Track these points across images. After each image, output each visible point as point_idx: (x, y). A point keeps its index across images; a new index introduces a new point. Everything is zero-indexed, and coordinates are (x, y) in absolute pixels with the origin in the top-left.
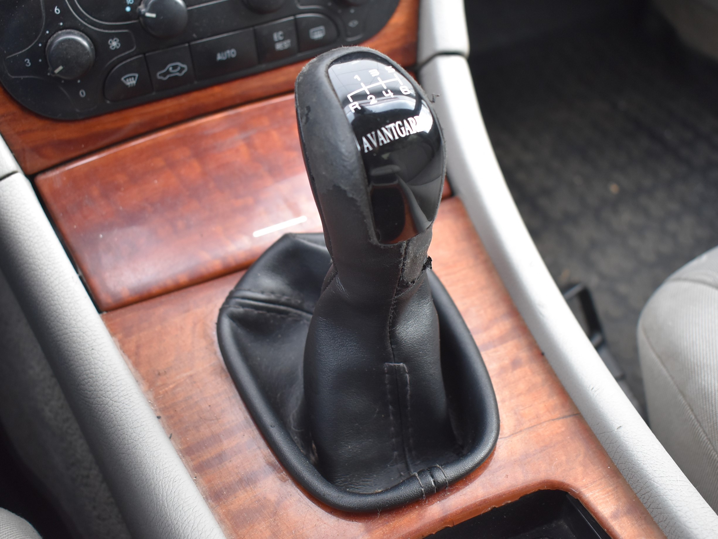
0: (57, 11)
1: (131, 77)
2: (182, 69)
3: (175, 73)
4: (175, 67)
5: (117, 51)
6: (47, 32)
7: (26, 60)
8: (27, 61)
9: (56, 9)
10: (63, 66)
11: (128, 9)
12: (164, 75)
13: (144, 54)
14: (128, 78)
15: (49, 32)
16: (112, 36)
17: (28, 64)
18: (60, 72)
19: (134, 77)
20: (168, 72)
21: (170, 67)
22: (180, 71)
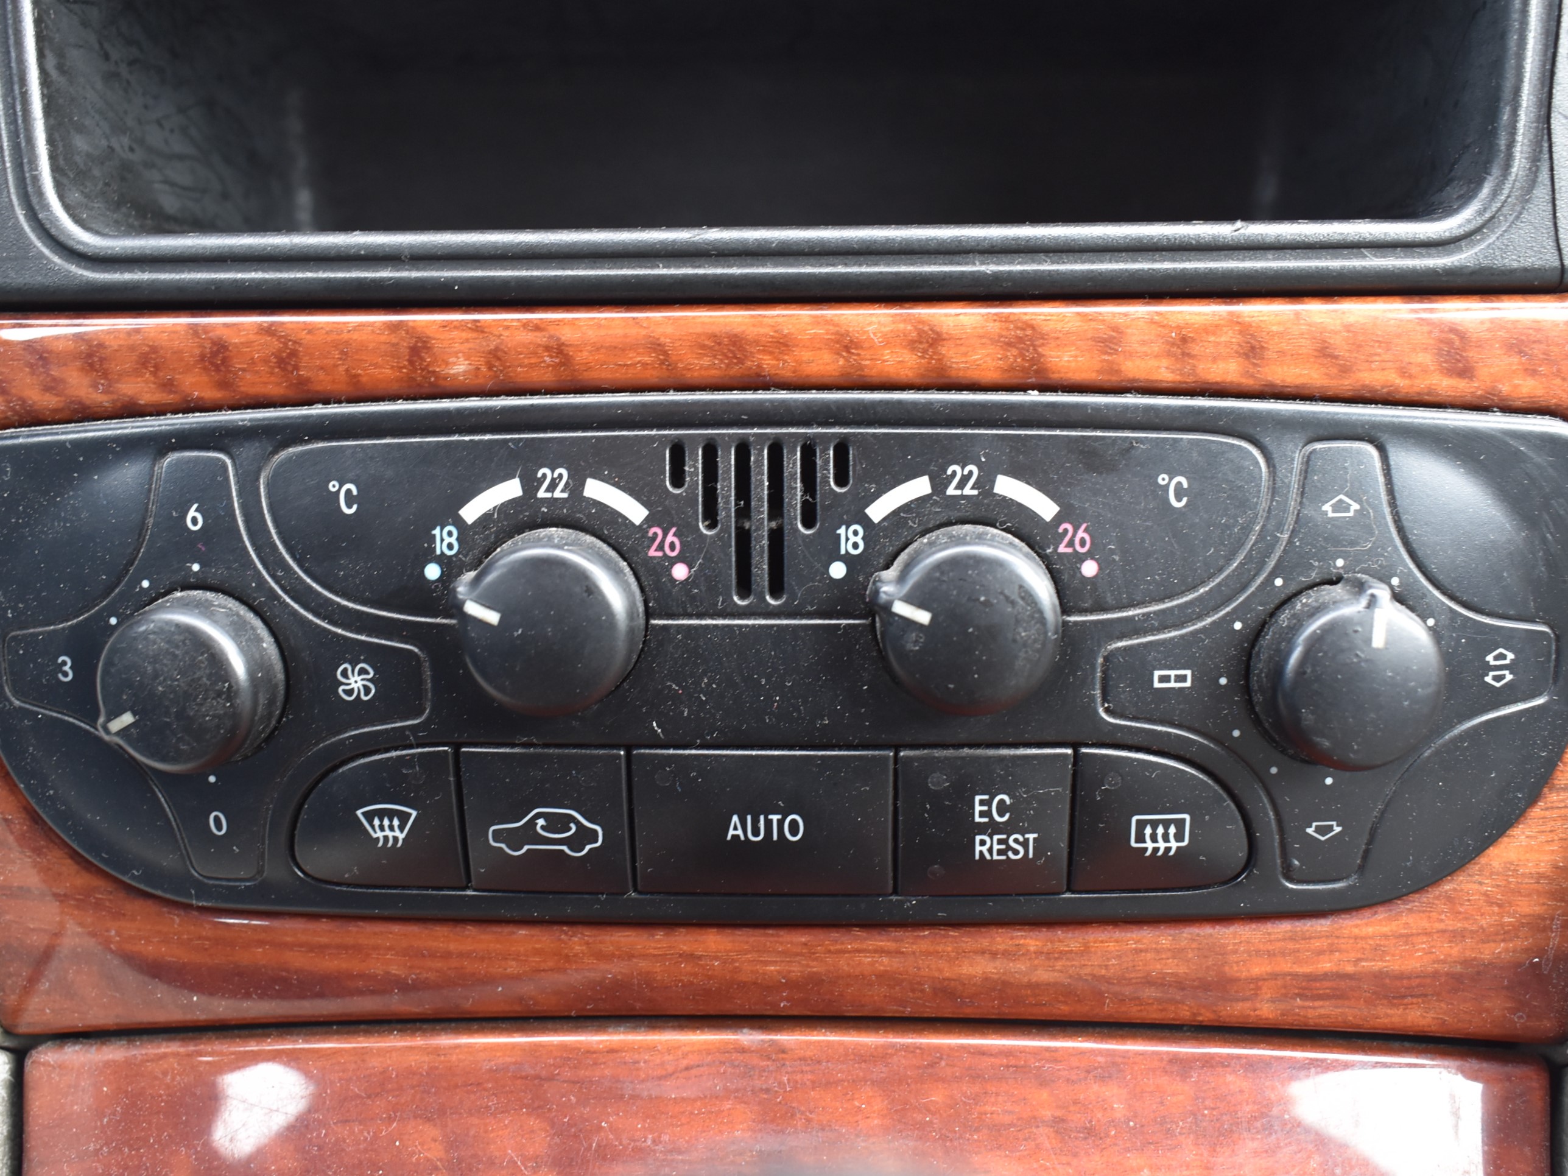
0: (194, 521)
1: (391, 814)
2: (587, 836)
3: (557, 843)
4: (557, 823)
5: (359, 711)
6: (145, 584)
7: (60, 660)
8: (64, 663)
9: (192, 513)
10: (134, 714)
11: (433, 572)
12: (514, 839)
13: (457, 746)
14: (381, 814)
15: (151, 583)
16: (355, 653)
17: (66, 674)
18: (124, 732)
19: (404, 818)
20: (528, 834)
21: (538, 818)
22: (575, 843)
